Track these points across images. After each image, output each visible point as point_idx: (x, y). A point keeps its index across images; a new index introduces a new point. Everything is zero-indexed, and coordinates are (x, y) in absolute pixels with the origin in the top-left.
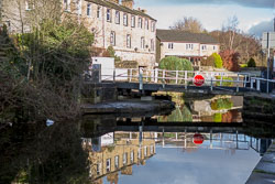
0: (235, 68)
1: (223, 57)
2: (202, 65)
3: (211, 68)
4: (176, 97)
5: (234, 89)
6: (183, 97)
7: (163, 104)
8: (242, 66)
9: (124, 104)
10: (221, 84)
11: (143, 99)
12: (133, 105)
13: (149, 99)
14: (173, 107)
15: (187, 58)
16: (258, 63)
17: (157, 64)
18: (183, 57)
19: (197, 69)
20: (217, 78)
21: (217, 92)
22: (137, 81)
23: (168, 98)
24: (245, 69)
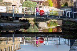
0: (59, 7)
1: (53, 1)
2: (43, 5)
3: (47, 7)
4: (31, 20)
5: (58, 16)
6: (34, 20)
7: (24, 24)
8: (62, 5)
9: (5, 24)
10: (52, 14)
11: (14, 21)
12: (9, 24)
14: (29, 25)
15: (36, 2)
16: (69, 4)
17: (21, 4)
18: (34, 1)
19: (40, 7)
20: (50, 11)
21: (50, 18)
22: (11, 12)
23: (27, 21)
24: (63, 7)
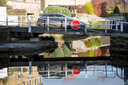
0: (104, 15)
1: (94, 6)
2: (78, 12)
3: (85, 15)
4: (58, 37)
5: (103, 31)
6: (64, 38)
7: (48, 43)
8: (109, 12)
9: (17, 45)
10: (93, 27)
11: (31, 40)
12: (24, 45)
13: (37, 40)
14: (56, 46)
15: (66, 7)
16: (121, 10)
17: (42, 12)
18: (63, 6)
19: (74, 16)
20: (90, 22)
21: (90, 34)
22: (26, 25)
23: (52, 39)
24: (111, 15)
